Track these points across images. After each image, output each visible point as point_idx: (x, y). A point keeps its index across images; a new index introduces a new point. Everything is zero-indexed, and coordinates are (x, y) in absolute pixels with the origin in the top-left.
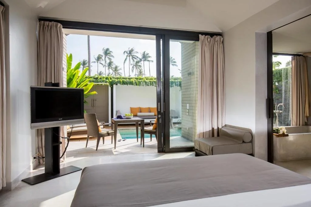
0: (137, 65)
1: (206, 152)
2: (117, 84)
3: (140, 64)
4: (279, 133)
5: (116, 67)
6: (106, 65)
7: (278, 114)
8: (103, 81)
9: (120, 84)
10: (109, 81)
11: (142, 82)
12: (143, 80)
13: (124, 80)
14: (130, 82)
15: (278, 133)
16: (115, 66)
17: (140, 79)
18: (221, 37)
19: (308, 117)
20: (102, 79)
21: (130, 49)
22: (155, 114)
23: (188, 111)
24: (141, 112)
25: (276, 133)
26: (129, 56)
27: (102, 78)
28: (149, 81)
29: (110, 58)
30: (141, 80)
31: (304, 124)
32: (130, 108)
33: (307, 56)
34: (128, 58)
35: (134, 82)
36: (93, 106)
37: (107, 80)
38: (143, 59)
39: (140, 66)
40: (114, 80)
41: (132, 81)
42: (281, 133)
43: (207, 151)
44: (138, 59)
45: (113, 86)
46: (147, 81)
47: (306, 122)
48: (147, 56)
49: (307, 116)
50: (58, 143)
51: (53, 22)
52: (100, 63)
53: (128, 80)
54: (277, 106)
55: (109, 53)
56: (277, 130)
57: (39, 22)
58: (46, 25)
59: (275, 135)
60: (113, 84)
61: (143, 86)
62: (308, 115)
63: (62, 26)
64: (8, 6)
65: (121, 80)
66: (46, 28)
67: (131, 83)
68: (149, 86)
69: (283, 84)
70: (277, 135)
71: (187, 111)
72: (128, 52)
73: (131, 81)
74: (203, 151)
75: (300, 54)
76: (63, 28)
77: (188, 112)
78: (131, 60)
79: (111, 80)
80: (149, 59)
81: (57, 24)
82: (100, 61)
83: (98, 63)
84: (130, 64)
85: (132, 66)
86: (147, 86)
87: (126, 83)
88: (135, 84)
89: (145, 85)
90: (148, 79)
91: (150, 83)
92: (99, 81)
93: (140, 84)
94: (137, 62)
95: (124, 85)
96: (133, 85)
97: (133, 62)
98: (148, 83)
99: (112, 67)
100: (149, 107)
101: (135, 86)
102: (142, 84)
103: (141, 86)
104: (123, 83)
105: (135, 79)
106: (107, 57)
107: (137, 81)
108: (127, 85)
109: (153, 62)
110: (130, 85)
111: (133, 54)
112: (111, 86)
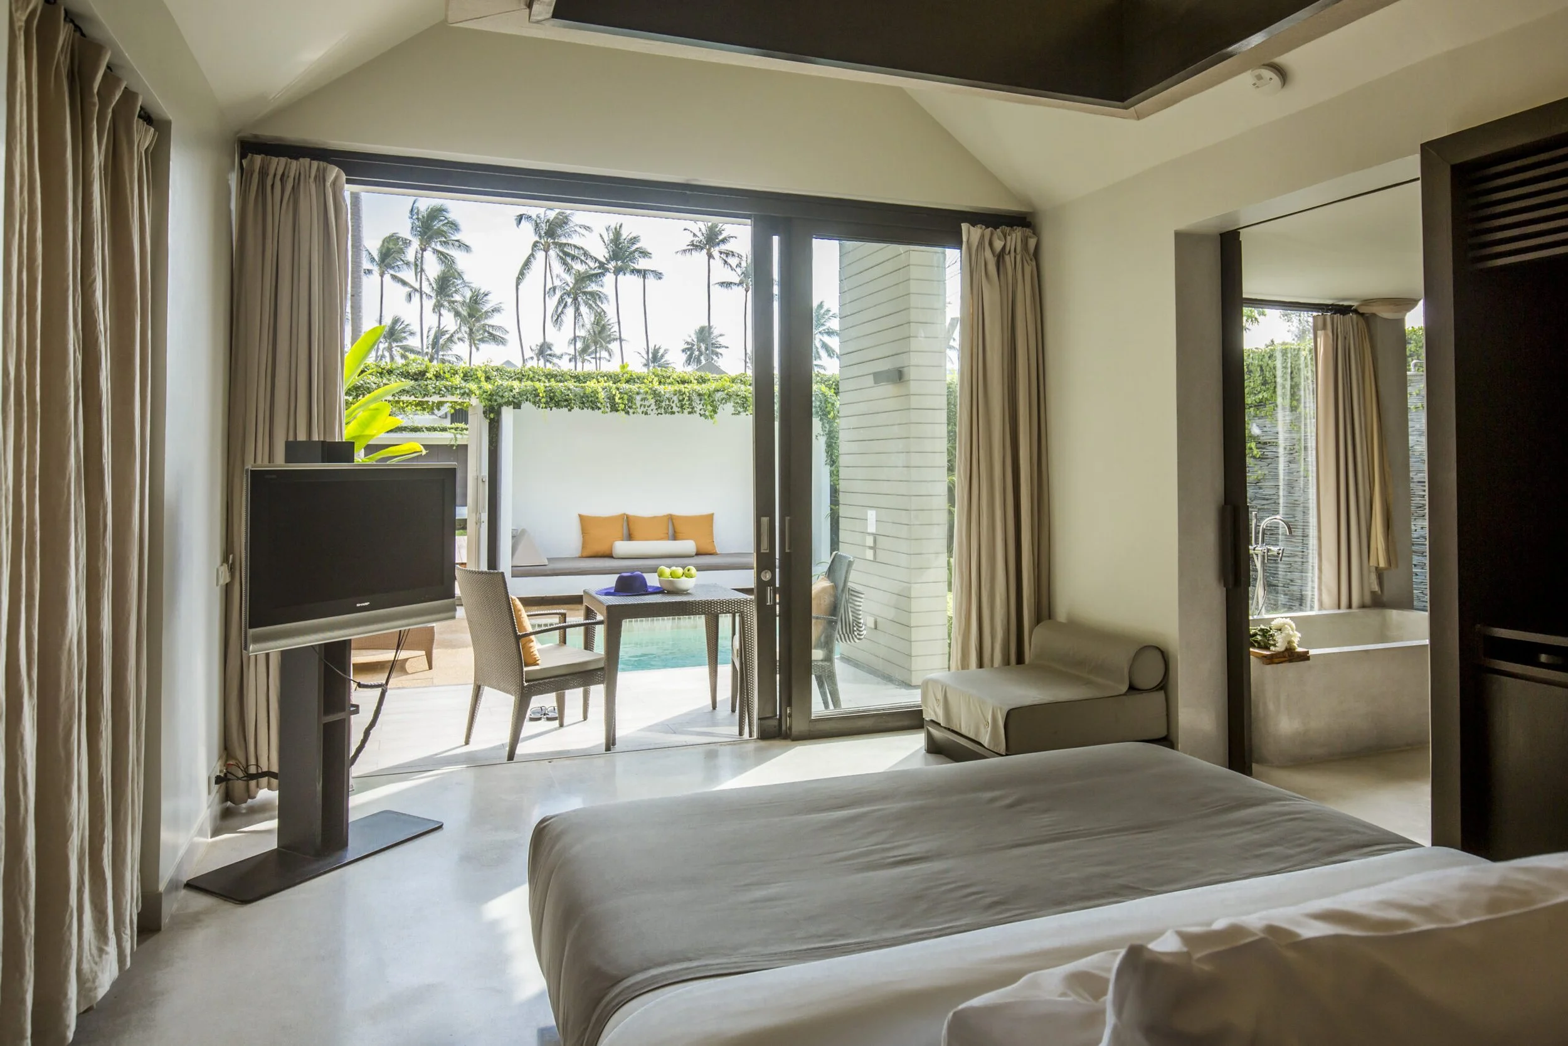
0: (579, 293)
1: (977, 732)
2: (517, 406)
3: (593, 287)
4: (1272, 648)
5: (476, 300)
6: (426, 289)
7: (1263, 562)
8: (451, 390)
9: (534, 403)
10: (480, 388)
11: (639, 398)
12: (644, 388)
13: (553, 383)
14: (585, 396)
15: (1267, 648)
16: (468, 294)
17: (627, 382)
18: (1028, 231)
19: (1383, 569)
20: (445, 379)
22: (697, 546)
23: (875, 541)
24: (630, 537)
25: (1260, 647)
26: (546, 251)
27: (447, 375)
28: (675, 392)
29: (445, 255)
30: (634, 387)
31: (1368, 599)
32: (580, 515)
33: (1374, 315)
34: (540, 255)
35: (602, 395)
37: (473, 386)
38: (613, 263)
39: (596, 296)
40: (505, 383)
41: (595, 392)
42: (1280, 646)
43: (982, 730)
45: (498, 413)
46: (661, 389)
47: (1373, 593)
48: (634, 247)
49: (1377, 568)
50: (343, 709)
51: (308, 160)
52: (394, 277)
53: (571, 384)
54: (1257, 526)
55: (441, 233)
56: (1264, 632)
57: (243, 156)
58: (275, 175)
59: (1257, 656)
60: (500, 406)
61: (646, 413)
62: (1382, 564)
63: (344, 177)
64: (168, 124)
65: (537, 385)
66: (273, 186)
67: (589, 402)
68: (673, 413)
69: (1281, 428)
70: (1265, 656)
71: (870, 541)
72: (544, 227)
73: (588, 391)
74: (964, 731)
75: (1346, 303)
76: (348, 181)
77: (870, 548)
78: (557, 267)
79: (488, 387)
80: (642, 264)
81: (325, 170)
82: (396, 268)
83: (382, 276)
84: (549, 285)
85: (558, 294)
86: (664, 415)
87: (566, 400)
88: (608, 405)
89: (655, 411)
90: (668, 381)
91: (680, 401)
92: (434, 388)
93: (630, 407)
94: (583, 279)
95: (554, 408)
96: (599, 408)
97: (563, 278)
98: (669, 402)
99: (456, 302)
100: (671, 515)
101: (607, 412)
102: (641, 406)
103: (634, 413)
104: (551, 399)
105: (605, 382)
106: (433, 249)
107: (618, 389)
108: (570, 410)
109: (660, 278)
110: (585, 409)
111: (563, 240)
112: (492, 416)
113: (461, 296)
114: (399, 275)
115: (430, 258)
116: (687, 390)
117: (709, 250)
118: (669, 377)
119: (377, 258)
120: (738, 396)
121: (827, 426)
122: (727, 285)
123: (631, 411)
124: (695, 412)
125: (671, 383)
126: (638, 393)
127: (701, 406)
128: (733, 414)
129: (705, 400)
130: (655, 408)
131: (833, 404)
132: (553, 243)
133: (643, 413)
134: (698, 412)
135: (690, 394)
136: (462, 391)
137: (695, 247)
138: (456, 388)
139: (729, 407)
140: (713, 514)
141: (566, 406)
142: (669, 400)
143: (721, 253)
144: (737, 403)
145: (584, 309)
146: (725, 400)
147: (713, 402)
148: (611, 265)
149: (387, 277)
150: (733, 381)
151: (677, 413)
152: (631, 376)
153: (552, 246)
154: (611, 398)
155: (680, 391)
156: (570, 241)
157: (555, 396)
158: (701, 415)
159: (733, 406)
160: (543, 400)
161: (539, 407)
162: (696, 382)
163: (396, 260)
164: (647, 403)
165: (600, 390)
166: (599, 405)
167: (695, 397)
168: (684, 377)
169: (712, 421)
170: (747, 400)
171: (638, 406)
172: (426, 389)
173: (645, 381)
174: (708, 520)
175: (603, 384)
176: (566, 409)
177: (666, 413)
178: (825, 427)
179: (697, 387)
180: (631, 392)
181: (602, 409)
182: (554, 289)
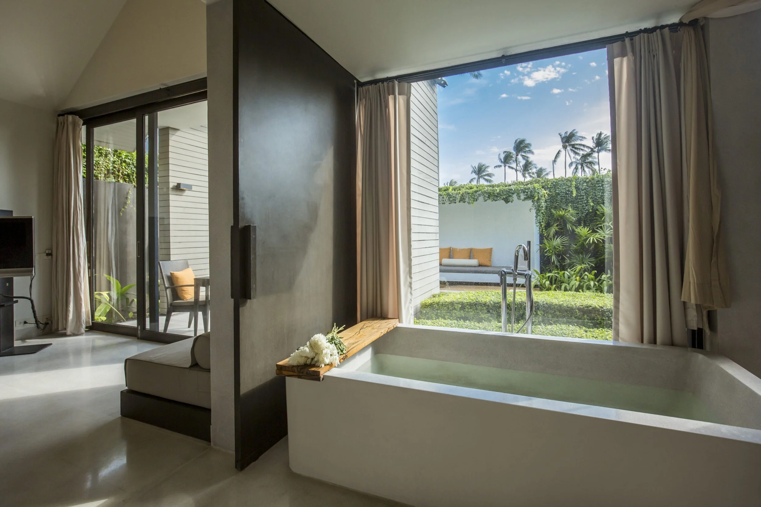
0: (584, 163)
5: (540, 171)
6: (519, 169)
22: (478, 262)
26: (566, 148)
29: (525, 156)
34: (563, 151)
38: (597, 148)
39: (591, 163)
44: (588, 150)
52: (509, 166)
78: (571, 154)
82: (510, 163)
83: (505, 167)
85: (573, 165)
94: (585, 157)
99: (531, 173)
100: (471, 248)
106: (521, 155)
113: (533, 170)
114: (511, 166)
115: (520, 157)
119: (503, 161)
131: (538, 193)
132: (569, 145)
140: (492, 248)
145: (586, 169)
148: (596, 150)
149: (507, 167)
153: (568, 146)
156: (576, 143)
163: (510, 160)
174: (490, 251)
178: (536, 205)
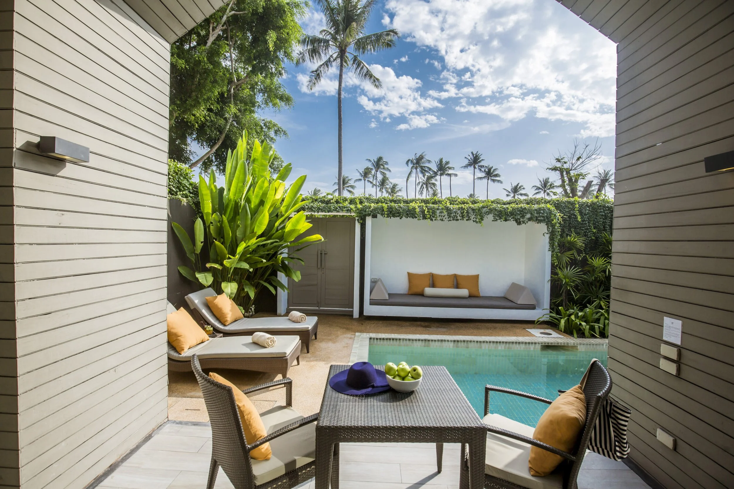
0: (428, 183)
2: (375, 216)
3: (433, 181)
5: (394, 186)
8: (342, 209)
9: (382, 215)
10: (356, 207)
11: (438, 212)
12: (441, 206)
13: (393, 204)
14: (409, 210)
16: (391, 185)
17: (433, 203)
20: (340, 203)
21: (418, 156)
22: (469, 292)
24: (433, 286)
26: (416, 169)
27: (341, 201)
28: (459, 209)
29: (383, 173)
30: (436, 206)
32: (408, 273)
34: (414, 171)
35: (418, 210)
36: (319, 267)
37: (352, 206)
39: (434, 184)
40: (368, 204)
41: (414, 209)
44: (431, 173)
45: (365, 221)
46: (451, 207)
48: (447, 166)
52: (368, 181)
53: (402, 205)
60: (365, 216)
61: (442, 220)
65: (384, 205)
67: (411, 214)
68: (457, 220)
71: (668, 351)
72: (415, 161)
73: (411, 208)
79: (359, 206)
80: (450, 172)
82: (369, 178)
84: (417, 182)
85: (421, 184)
86: (452, 221)
87: (398, 213)
88: (421, 215)
89: (447, 219)
90: (455, 203)
91: (462, 213)
92: (334, 207)
93: (433, 217)
94: (429, 178)
95: (392, 217)
96: (416, 217)
97: (422, 178)
98: (455, 214)
99: (387, 188)
100: (455, 274)
101: (420, 219)
102: (439, 216)
103: (435, 220)
104: (391, 212)
105: (420, 203)
106: (380, 171)
107: (426, 207)
108: (401, 218)
109: (456, 176)
110: (409, 218)
111: (422, 165)
112: (361, 221)
113: (389, 186)
115: (378, 173)
116: (466, 207)
117: (474, 165)
118: (456, 201)
119: (363, 175)
120: (496, 210)
121: (551, 228)
122: (481, 178)
123: (434, 219)
124: (471, 219)
125: (457, 204)
126: (438, 209)
127: (474, 216)
128: (493, 221)
129: (476, 212)
130: (447, 217)
131: (555, 215)
133: (440, 220)
134: (472, 219)
135: (467, 209)
136: (347, 209)
137: (470, 165)
138: (344, 208)
139: (491, 217)
140: (478, 275)
141: (399, 216)
142: (455, 212)
143: (479, 166)
144: (496, 214)
145: (430, 189)
146: (488, 213)
147: (481, 213)
148: (439, 173)
150: (492, 202)
151: (460, 220)
152: (435, 200)
153: (418, 167)
154: (423, 212)
155: (462, 208)
157: (392, 210)
158: (474, 221)
159: (493, 216)
160: (386, 213)
161: (384, 217)
162: (471, 203)
163: (368, 175)
164: (443, 214)
165: (417, 207)
166: (416, 215)
167: (470, 211)
168: (464, 201)
169: (481, 225)
170: (501, 213)
171: (438, 216)
172: (330, 208)
173: (443, 203)
174: (476, 278)
175: (418, 204)
176: (398, 218)
177: (453, 220)
178: (550, 229)
179: (472, 206)
180: (434, 208)
181: (418, 218)
182: (419, 183)
